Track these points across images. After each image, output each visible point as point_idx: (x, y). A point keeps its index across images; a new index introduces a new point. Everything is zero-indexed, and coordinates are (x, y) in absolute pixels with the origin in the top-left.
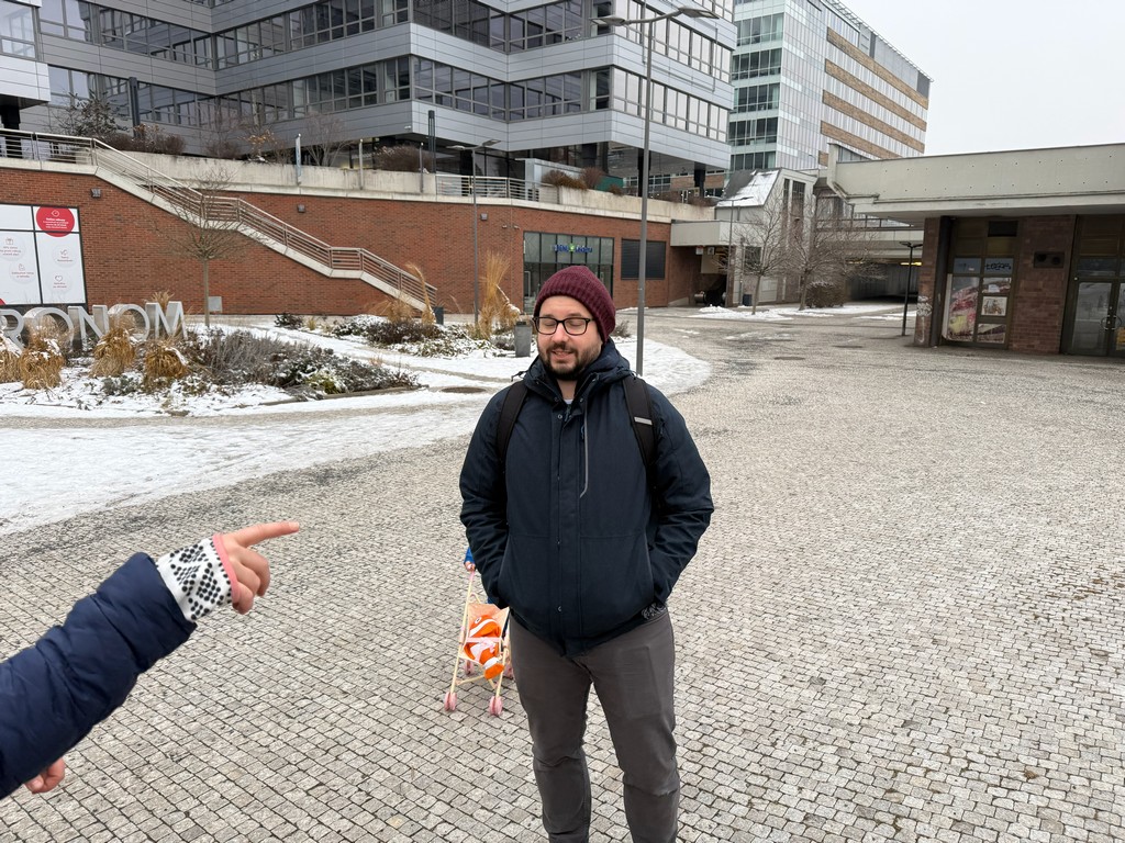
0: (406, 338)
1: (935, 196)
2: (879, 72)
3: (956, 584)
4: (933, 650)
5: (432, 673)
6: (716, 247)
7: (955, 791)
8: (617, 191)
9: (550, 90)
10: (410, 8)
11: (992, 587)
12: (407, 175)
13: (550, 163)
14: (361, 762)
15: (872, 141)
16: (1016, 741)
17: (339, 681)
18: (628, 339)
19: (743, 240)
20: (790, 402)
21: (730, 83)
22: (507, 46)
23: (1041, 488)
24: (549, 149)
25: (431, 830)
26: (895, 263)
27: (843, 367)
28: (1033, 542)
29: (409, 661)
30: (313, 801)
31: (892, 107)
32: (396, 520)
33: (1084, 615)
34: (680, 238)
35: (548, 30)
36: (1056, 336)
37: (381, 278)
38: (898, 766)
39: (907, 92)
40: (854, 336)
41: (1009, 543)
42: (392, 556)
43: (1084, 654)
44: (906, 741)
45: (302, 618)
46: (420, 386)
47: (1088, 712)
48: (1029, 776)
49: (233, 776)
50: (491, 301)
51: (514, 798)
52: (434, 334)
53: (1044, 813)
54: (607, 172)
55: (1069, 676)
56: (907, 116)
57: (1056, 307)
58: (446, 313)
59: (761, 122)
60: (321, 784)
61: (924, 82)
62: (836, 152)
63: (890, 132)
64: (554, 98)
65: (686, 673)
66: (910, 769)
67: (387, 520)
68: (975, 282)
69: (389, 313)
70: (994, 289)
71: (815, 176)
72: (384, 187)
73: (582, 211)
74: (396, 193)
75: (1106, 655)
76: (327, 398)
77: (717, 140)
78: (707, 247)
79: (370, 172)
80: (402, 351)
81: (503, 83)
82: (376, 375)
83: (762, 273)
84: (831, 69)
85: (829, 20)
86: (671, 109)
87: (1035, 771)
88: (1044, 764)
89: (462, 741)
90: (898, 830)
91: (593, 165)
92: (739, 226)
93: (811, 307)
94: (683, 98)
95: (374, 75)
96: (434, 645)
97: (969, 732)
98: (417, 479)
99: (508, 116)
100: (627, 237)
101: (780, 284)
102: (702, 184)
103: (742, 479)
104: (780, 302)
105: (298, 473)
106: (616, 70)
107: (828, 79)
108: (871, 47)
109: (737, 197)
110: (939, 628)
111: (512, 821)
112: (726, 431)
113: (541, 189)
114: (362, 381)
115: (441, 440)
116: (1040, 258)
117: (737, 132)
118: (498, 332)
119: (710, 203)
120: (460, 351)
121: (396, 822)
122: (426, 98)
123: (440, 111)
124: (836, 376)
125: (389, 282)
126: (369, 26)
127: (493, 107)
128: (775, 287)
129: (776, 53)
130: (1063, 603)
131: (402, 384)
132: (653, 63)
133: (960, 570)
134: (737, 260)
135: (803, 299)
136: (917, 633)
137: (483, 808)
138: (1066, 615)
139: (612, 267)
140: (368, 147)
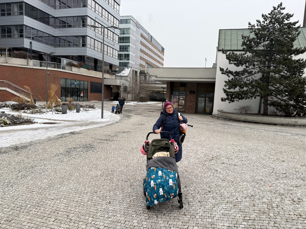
0: (25, 108)
1: (169, 77)
2: (153, 45)
3: (187, 160)
4: (186, 173)
5: (75, 192)
6: (116, 86)
7: (198, 196)
8: (88, 69)
9: (68, 40)
10: (24, 11)
11: (194, 160)
12: (23, 60)
13: (69, 60)
14: (65, 213)
15: (152, 62)
16: (206, 187)
17: (50, 197)
18: (95, 109)
19: (123, 84)
20: (142, 124)
21: (118, 44)
22: (55, 26)
23: (198, 141)
24: (67, 56)
25: (90, 223)
26: (159, 92)
27: (151, 116)
28: (199, 151)
29: (67, 190)
30: (56, 223)
31: (156, 54)
32: (46, 158)
33: (212, 164)
34: (107, 82)
35: (68, 24)
36: (194, 109)
37: (13, 90)
38: (186, 194)
39: (159, 51)
40: (152, 109)
41: (195, 152)
42: (49, 167)
43: (213, 170)
44: (186, 190)
45: (30, 184)
46: (35, 122)
47: (217, 180)
48: (209, 192)
49: (30, 222)
50: (52, 98)
51: (108, 213)
52: (34, 107)
53: (214, 197)
54: (85, 63)
55: (212, 175)
56: (159, 57)
57: (194, 103)
58: (37, 101)
59: (125, 55)
60: (56, 219)
61: (163, 49)
62: (147, 65)
63: (156, 60)
64: (69, 42)
65: (138, 184)
66: (189, 194)
67: (43, 158)
68: (178, 97)
69: (18, 101)
70: (181, 99)
71: (140, 70)
72: (15, 63)
73: (79, 73)
74: (18, 65)
75: (217, 170)
76: (4, 126)
77: (115, 58)
78: (114, 85)
79: (9, 58)
80: (24, 112)
81: (54, 36)
82: (20, 119)
83: (129, 93)
84: (142, 43)
85: (141, 31)
86: (109, 51)
87: (210, 191)
88: (211, 190)
89: (90, 205)
90: (189, 205)
91: (81, 61)
92: (122, 81)
93: (140, 102)
94: (112, 49)
95: (11, 29)
96: (72, 186)
97: (197, 186)
98: (47, 147)
99: (55, 46)
100: (92, 81)
101: (132, 96)
102: (111, 69)
103: (137, 142)
104: (133, 100)
105: (7, 148)
106: (88, 37)
107: (141, 46)
108: (151, 39)
109: (121, 73)
110: (186, 169)
111: (109, 218)
112: (129, 132)
113: (66, 67)
114: (16, 121)
115: (49, 137)
116: (191, 92)
117: (120, 56)
118: (55, 107)
119: (114, 74)
120: (44, 112)
121: (81, 223)
122: (29, 38)
123: (33, 42)
124: (151, 118)
125: (15, 91)
126: (9, 14)
127: (50, 43)
128: (131, 96)
129: (129, 38)
130: (208, 162)
131: (29, 122)
132: (104, 40)
133: (187, 158)
134: (122, 89)
135: (138, 100)
136: (183, 170)
137: (101, 217)
138: (209, 164)
139: (88, 89)
140: (9, 50)
